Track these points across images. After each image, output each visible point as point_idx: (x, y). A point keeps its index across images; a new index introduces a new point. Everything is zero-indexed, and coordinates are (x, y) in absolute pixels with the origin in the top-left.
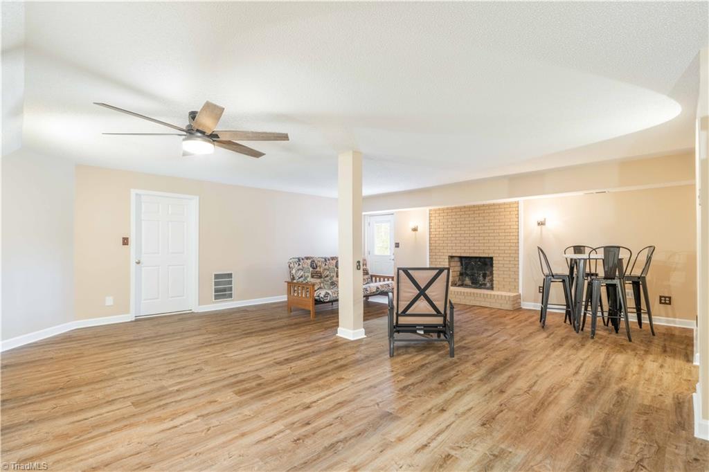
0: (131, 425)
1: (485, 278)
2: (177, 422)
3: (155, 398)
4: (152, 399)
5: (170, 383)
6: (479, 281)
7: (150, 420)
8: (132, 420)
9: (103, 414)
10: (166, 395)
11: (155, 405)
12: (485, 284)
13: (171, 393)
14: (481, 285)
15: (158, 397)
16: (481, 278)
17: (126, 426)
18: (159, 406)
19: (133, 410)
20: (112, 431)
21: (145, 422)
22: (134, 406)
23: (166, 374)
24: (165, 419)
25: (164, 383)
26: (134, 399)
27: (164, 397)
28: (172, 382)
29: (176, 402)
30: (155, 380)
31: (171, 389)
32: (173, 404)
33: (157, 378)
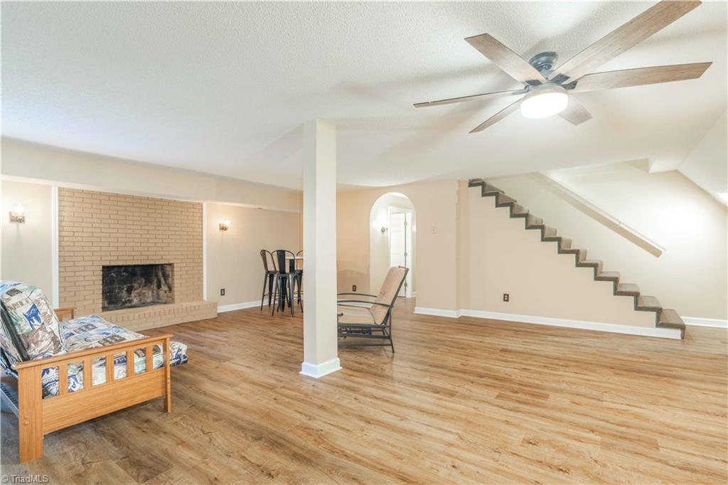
0: (668, 426)
1: (131, 293)
2: (625, 407)
3: (625, 438)
4: (630, 440)
5: (590, 446)
6: (121, 298)
7: (647, 420)
8: (666, 430)
9: (700, 456)
10: (610, 435)
11: (632, 431)
12: (130, 301)
13: (602, 434)
14: (126, 302)
15: (621, 437)
16: (124, 294)
17: (674, 428)
18: (628, 427)
19: (661, 441)
20: (691, 431)
21: (653, 421)
22: (658, 445)
23: (577, 468)
24: (633, 414)
25: (597, 452)
26: (653, 453)
27: (615, 433)
28: (584, 447)
29: (608, 422)
30: (604, 466)
31: (599, 438)
32: (612, 421)
33: (598, 468)
